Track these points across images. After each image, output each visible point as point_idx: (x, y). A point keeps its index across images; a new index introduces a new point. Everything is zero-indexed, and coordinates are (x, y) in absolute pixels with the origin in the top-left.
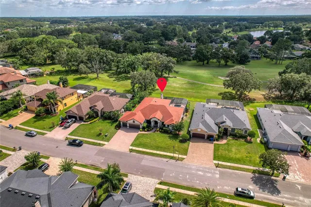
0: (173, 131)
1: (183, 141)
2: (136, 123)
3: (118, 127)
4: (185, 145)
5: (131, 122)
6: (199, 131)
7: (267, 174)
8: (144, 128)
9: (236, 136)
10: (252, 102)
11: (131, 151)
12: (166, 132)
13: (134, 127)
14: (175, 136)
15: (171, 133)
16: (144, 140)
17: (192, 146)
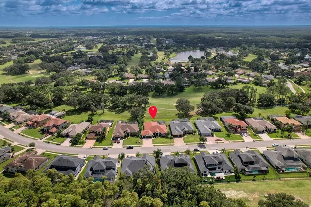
0: (165, 136)
1: (171, 139)
2: (150, 135)
3: (141, 138)
4: (172, 140)
5: (148, 135)
6: (176, 134)
7: (202, 144)
8: (153, 137)
9: (190, 133)
10: (192, 117)
11: (154, 146)
12: (163, 137)
13: (149, 137)
14: (167, 138)
15: (165, 137)
16: (156, 141)
17: (175, 140)
